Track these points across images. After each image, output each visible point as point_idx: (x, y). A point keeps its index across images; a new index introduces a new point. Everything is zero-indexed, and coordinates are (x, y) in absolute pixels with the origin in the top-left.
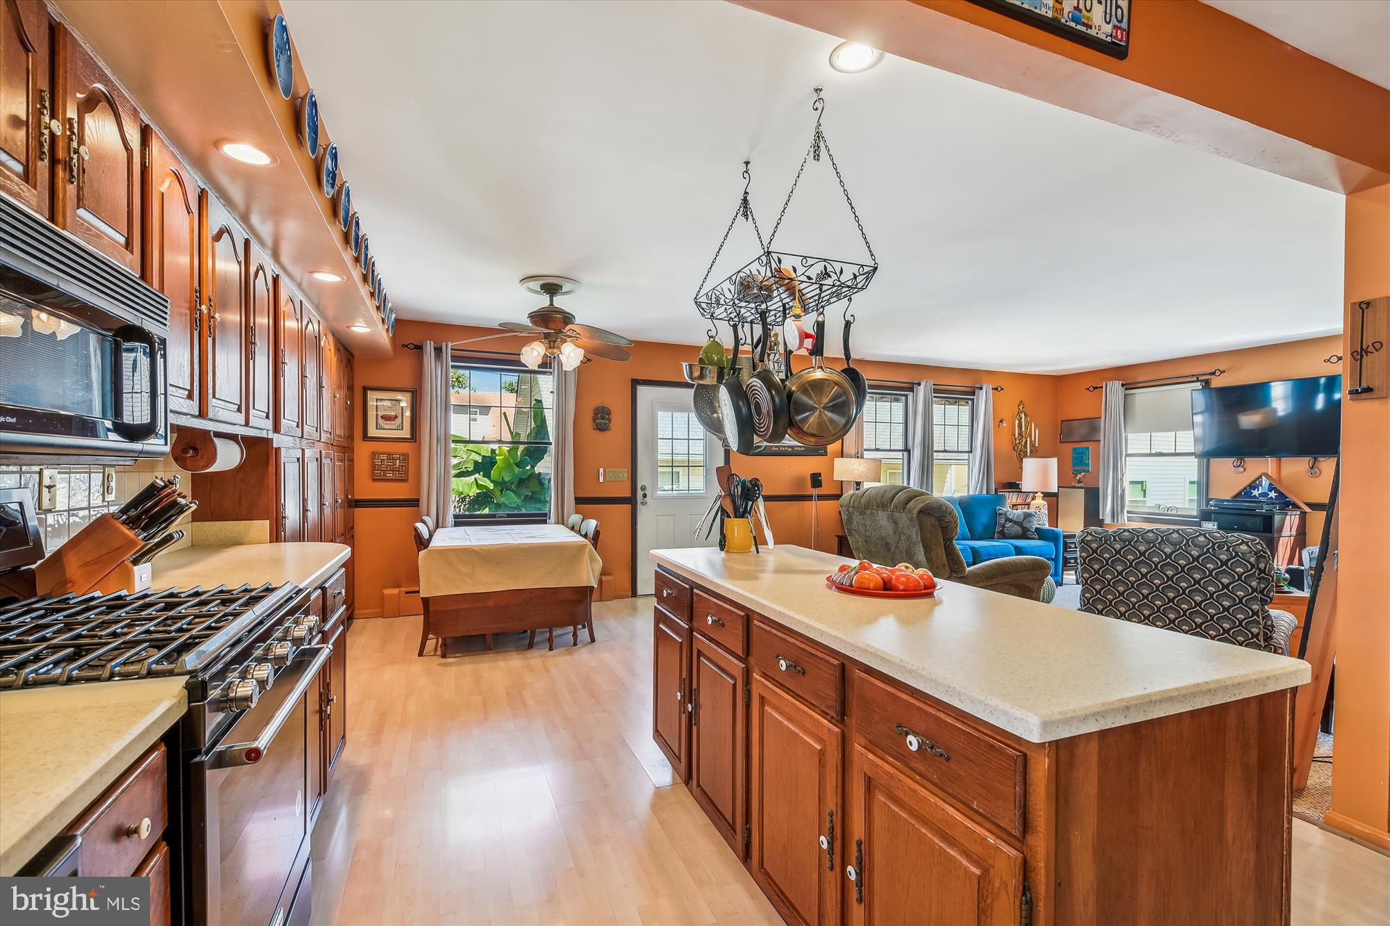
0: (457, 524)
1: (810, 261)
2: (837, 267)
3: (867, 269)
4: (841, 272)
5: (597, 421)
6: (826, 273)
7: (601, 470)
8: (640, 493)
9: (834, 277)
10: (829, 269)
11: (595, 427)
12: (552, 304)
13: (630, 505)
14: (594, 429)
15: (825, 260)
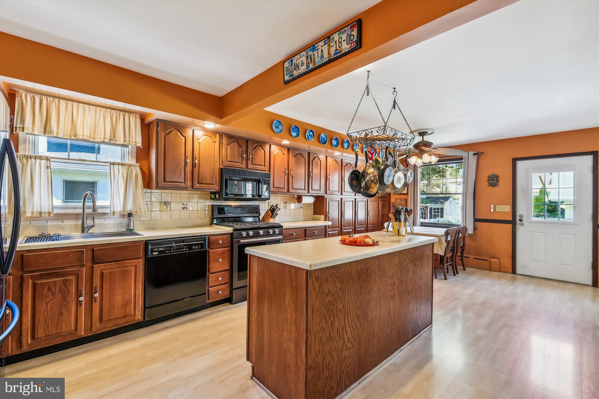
0: (421, 226)
1: (360, 132)
2: (370, 131)
3: (382, 128)
4: (372, 132)
5: (489, 182)
6: (367, 134)
7: (492, 206)
8: (518, 218)
9: (370, 134)
10: (367, 132)
11: (489, 185)
12: (423, 140)
13: (511, 225)
14: (489, 186)
15: (365, 130)
